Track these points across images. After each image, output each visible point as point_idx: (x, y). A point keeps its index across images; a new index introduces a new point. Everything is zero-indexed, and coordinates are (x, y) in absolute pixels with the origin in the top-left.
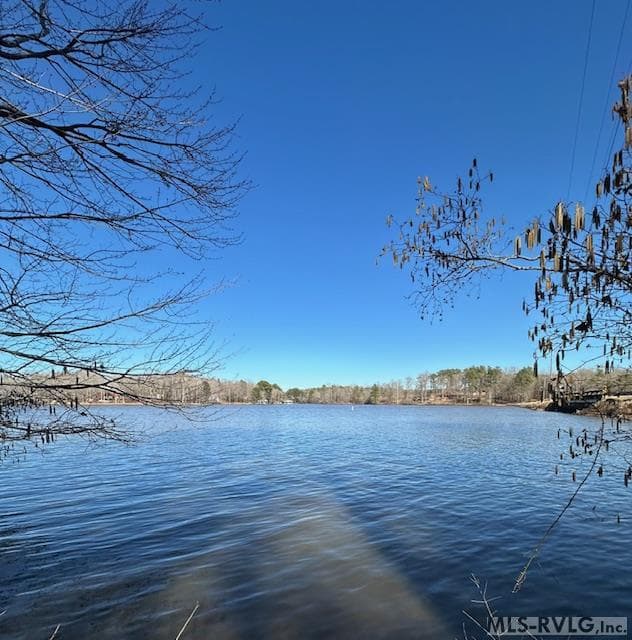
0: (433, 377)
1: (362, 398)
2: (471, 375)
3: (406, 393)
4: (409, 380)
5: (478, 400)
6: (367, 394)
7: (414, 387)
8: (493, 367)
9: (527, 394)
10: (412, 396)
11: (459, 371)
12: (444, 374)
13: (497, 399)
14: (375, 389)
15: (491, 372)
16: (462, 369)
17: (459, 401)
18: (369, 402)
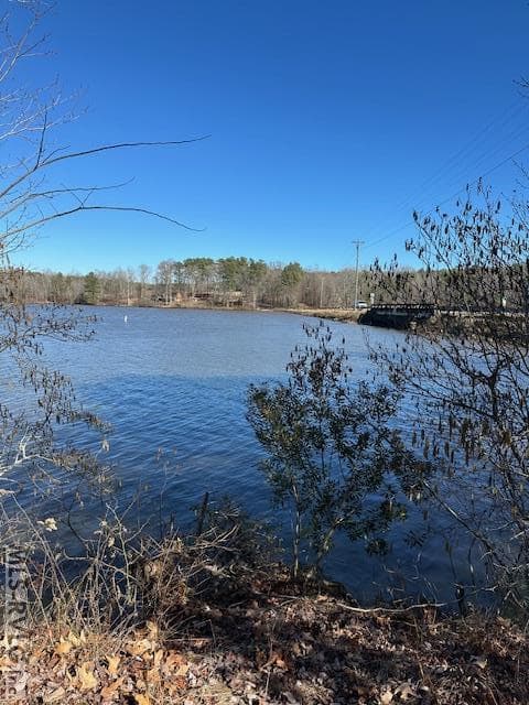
0: (179, 265)
1: (69, 294)
2: (229, 268)
3: (139, 287)
4: (144, 269)
5: (239, 303)
6: (78, 288)
7: (150, 281)
8: (256, 260)
9: (295, 297)
10: (149, 293)
11: (210, 262)
12: (192, 264)
13: (263, 303)
14: (91, 281)
15: (253, 266)
16: (215, 259)
17: (216, 304)
18: (81, 301)
